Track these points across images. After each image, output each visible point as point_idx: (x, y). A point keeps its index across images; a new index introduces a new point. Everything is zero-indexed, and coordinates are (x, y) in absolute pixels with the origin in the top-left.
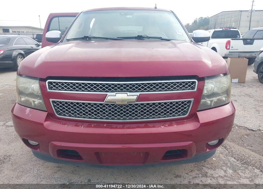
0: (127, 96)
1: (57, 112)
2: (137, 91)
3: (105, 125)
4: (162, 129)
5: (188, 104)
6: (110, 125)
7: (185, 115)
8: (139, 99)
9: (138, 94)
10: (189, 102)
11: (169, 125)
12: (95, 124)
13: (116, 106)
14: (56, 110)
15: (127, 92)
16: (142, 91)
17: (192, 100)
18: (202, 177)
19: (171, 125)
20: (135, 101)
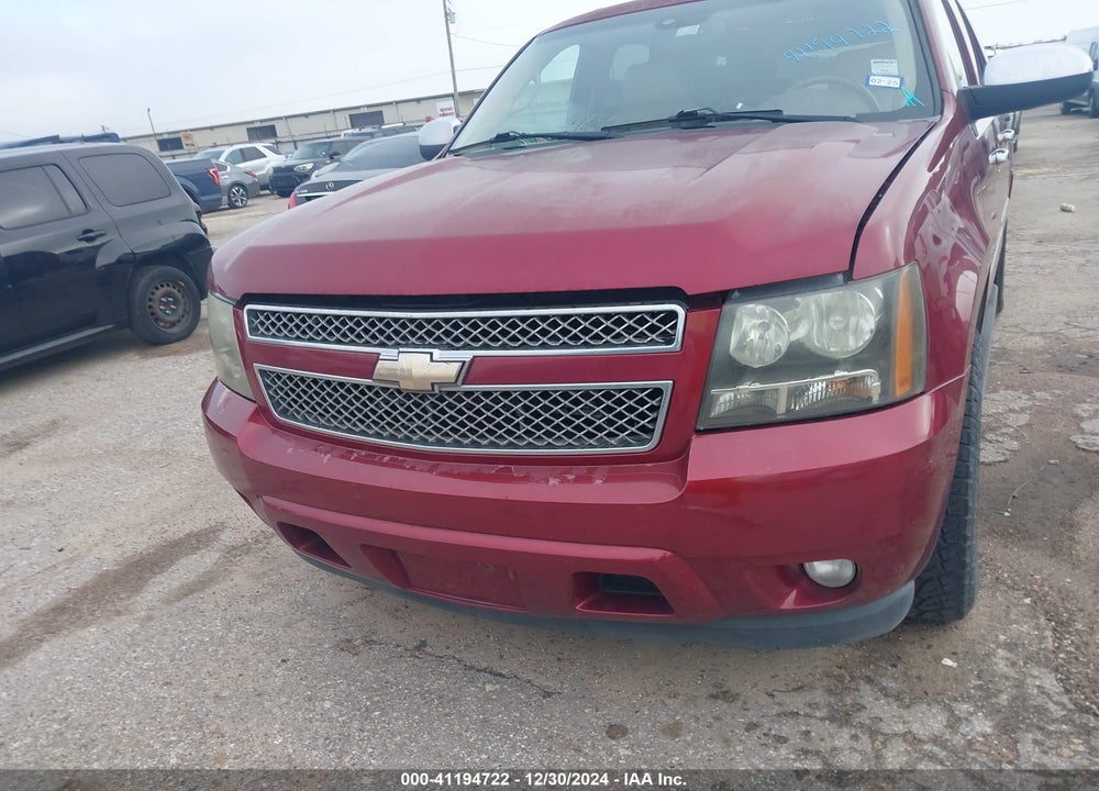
0: (432, 360)
1: (277, 405)
2: (466, 347)
3: (387, 458)
4: (552, 490)
5: (654, 402)
6: (400, 458)
7: (643, 442)
8: (469, 372)
9: (467, 355)
10: (657, 393)
11: (578, 480)
12: (363, 453)
13: (408, 397)
14: (271, 397)
15: (434, 347)
16: (485, 347)
17: (666, 384)
18: (822, 719)
19: (587, 479)
20: (457, 381)
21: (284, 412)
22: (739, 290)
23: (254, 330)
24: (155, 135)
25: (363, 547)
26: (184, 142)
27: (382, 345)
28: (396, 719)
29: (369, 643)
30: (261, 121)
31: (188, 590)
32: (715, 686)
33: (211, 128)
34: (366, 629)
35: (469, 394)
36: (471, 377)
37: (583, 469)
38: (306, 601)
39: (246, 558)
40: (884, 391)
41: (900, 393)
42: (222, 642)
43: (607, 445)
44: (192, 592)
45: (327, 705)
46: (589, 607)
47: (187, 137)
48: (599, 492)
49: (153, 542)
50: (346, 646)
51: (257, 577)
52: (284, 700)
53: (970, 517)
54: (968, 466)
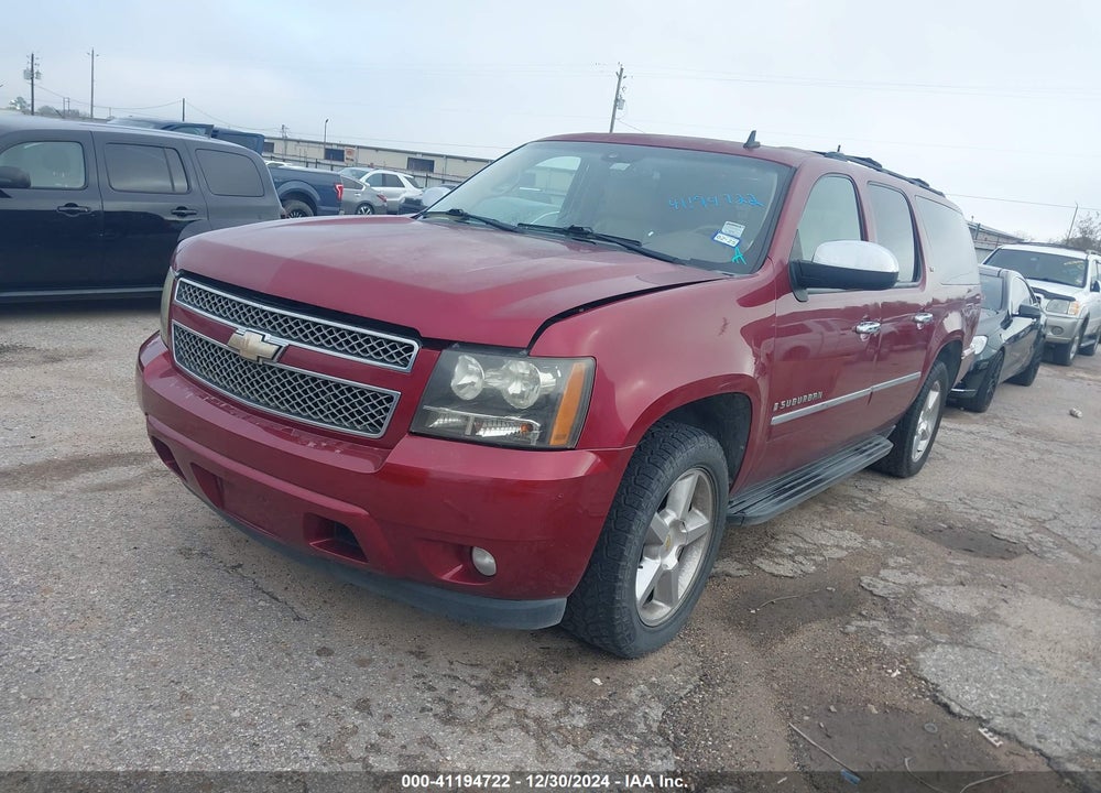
0: (263, 340)
1: (178, 352)
4: (309, 450)
5: (387, 405)
7: (374, 431)
8: (284, 354)
9: (285, 343)
10: (390, 399)
11: (327, 447)
13: (246, 363)
14: (176, 346)
15: (269, 332)
16: (300, 340)
17: (396, 394)
18: (472, 687)
19: (331, 448)
20: (273, 358)
21: (180, 359)
22: (460, 343)
23: (179, 296)
24: (324, 143)
25: (192, 464)
26: (346, 156)
27: (242, 324)
28: (183, 602)
29: (202, 554)
30: (423, 154)
31: (104, 488)
32: (419, 647)
33: (377, 149)
34: (208, 546)
35: (281, 370)
36: (283, 358)
37: (333, 441)
38: (180, 518)
39: (161, 480)
40: (542, 438)
41: (553, 442)
42: (103, 525)
43: (355, 428)
44: (105, 489)
45: (143, 581)
46: (320, 545)
47: (350, 152)
48: (337, 459)
49: (103, 451)
50: (186, 553)
51: (158, 493)
52: (117, 570)
53: (622, 563)
54: (631, 525)
